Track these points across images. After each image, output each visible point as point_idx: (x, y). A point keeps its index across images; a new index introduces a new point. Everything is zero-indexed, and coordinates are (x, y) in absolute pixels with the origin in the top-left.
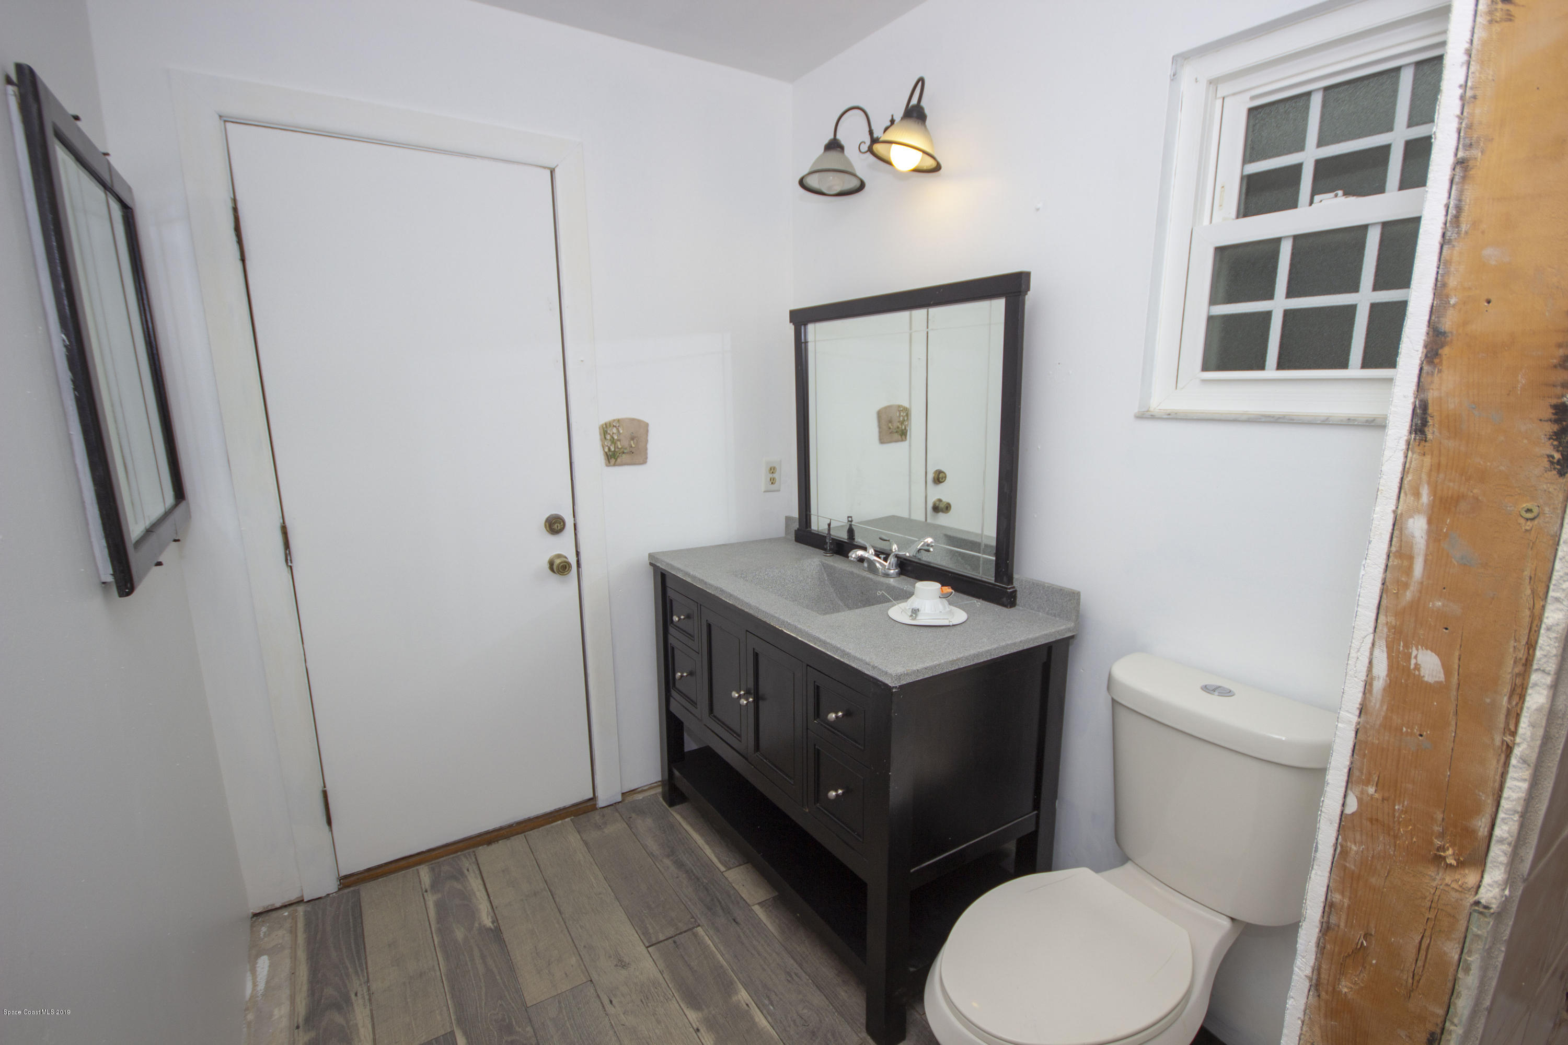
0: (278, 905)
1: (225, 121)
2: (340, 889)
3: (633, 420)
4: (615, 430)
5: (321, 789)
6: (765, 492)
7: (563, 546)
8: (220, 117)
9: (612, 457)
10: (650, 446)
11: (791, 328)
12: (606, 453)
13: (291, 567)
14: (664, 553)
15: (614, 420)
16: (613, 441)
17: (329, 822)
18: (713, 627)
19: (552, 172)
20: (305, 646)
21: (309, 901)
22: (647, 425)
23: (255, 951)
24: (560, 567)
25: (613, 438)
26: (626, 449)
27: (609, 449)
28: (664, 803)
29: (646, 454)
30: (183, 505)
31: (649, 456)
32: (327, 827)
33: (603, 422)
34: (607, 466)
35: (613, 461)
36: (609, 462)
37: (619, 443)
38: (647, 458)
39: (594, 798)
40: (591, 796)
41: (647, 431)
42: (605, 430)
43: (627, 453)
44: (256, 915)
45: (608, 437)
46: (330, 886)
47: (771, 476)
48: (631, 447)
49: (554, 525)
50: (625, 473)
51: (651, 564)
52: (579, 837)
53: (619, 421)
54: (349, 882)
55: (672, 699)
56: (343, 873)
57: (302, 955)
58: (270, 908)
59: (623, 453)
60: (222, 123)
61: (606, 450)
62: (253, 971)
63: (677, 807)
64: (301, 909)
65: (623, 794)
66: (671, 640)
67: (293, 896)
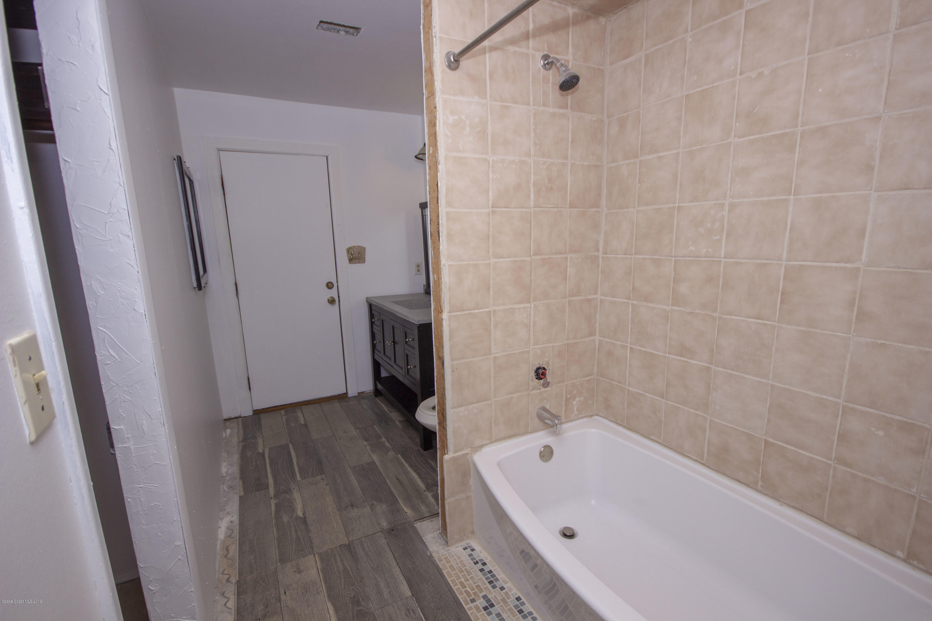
0: (233, 417)
1: (219, 150)
2: (253, 415)
3: (359, 246)
4: (352, 250)
5: (247, 377)
6: (415, 275)
7: (333, 293)
8: (218, 149)
9: (351, 260)
10: (366, 256)
11: (420, 210)
12: (349, 259)
13: (238, 297)
14: (373, 297)
15: (352, 247)
16: (352, 254)
17: (250, 389)
18: (395, 327)
19: (327, 158)
20: (243, 325)
21: (243, 417)
22: (365, 248)
23: (226, 428)
24: (332, 301)
25: (351, 253)
26: (357, 257)
27: (350, 257)
28: (373, 396)
29: (365, 259)
30: (206, 274)
31: (366, 260)
32: (249, 391)
33: (347, 247)
34: (350, 264)
35: (351, 262)
36: (350, 262)
37: (354, 255)
38: (365, 261)
39: (347, 393)
40: (346, 392)
41: (365, 251)
42: (348, 250)
43: (357, 259)
44: (225, 420)
45: (350, 253)
46: (250, 413)
47: (419, 268)
48: (359, 256)
49: (330, 286)
50: (357, 267)
51: (367, 301)
52: (339, 404)
53: (354, 247)
54: (257, 413)
55: (375, 354)
56: (255, 409)
57: (241, 428)
58: (230, 418)
59: (356, 259)
60: (218, 151)
61: (349, 257)
62: (225, 432)
63: (378, 397)
64: (240, 419)
65: (358, 393)
66: (374, 330)
67: (237, 415)
